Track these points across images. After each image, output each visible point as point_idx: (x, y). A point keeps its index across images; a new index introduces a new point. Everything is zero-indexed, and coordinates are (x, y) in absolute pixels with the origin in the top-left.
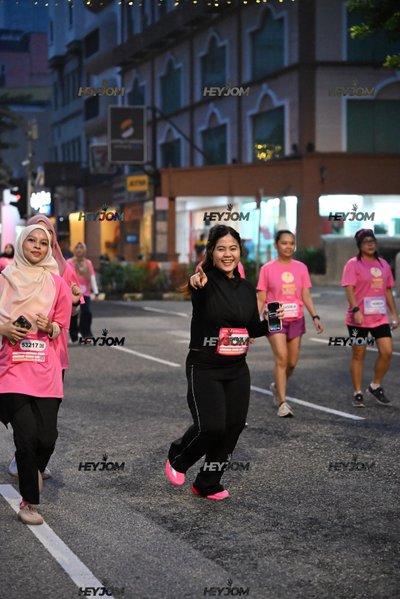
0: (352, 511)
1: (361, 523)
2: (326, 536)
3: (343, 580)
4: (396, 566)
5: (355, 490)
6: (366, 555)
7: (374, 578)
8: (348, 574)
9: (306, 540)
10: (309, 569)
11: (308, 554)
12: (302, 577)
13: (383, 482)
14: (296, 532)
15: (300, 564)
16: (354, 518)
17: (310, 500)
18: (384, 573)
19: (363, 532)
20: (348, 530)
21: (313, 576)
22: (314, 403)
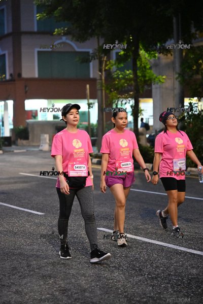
0: (34, 262)
1: (38, 269)
2: (20, 276)
3: (28, 299)
4: (55, 290)
5: (37, 252)
6: (40, 286)
7: (43, 297)
8: (30, 296)
9: (10, 279)
10: (10, 295)
11: (10, 287)
12: (6, 299)
13: (51, 246)
14: (5, 275)
15: (6, 292)
16: (35, 266)
17: (14, 258)
18: (49, 294)
19: (39, 274)
20: (32, 273)
21: (12, 298)
22: (19, 207)
